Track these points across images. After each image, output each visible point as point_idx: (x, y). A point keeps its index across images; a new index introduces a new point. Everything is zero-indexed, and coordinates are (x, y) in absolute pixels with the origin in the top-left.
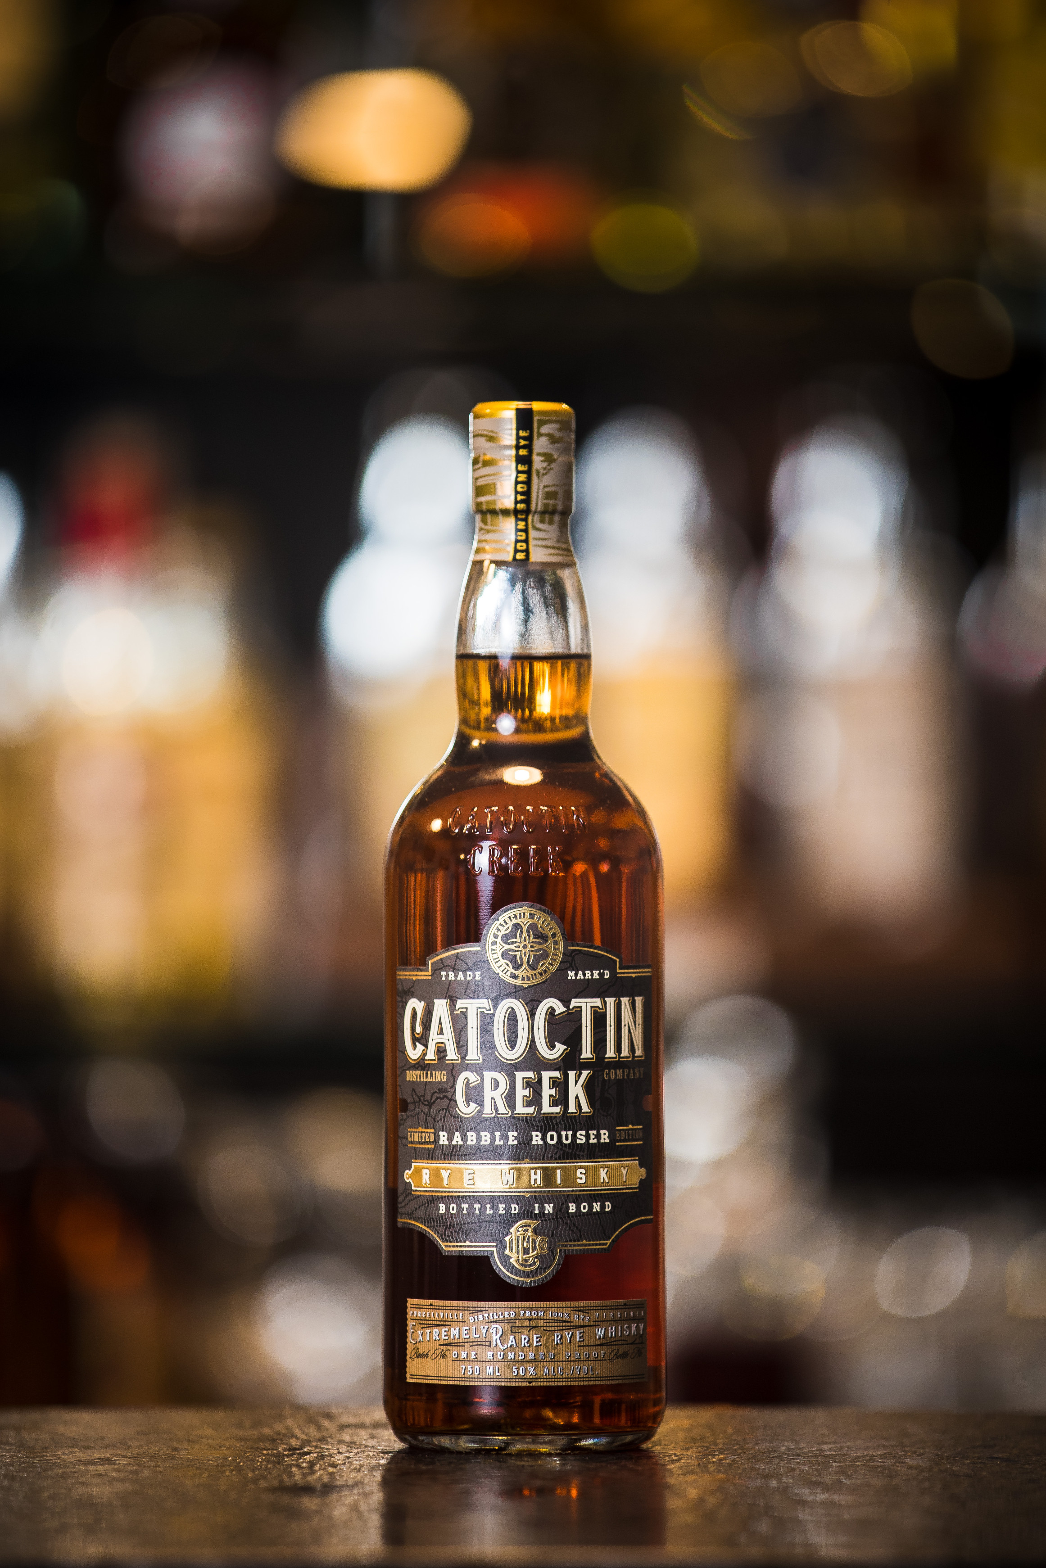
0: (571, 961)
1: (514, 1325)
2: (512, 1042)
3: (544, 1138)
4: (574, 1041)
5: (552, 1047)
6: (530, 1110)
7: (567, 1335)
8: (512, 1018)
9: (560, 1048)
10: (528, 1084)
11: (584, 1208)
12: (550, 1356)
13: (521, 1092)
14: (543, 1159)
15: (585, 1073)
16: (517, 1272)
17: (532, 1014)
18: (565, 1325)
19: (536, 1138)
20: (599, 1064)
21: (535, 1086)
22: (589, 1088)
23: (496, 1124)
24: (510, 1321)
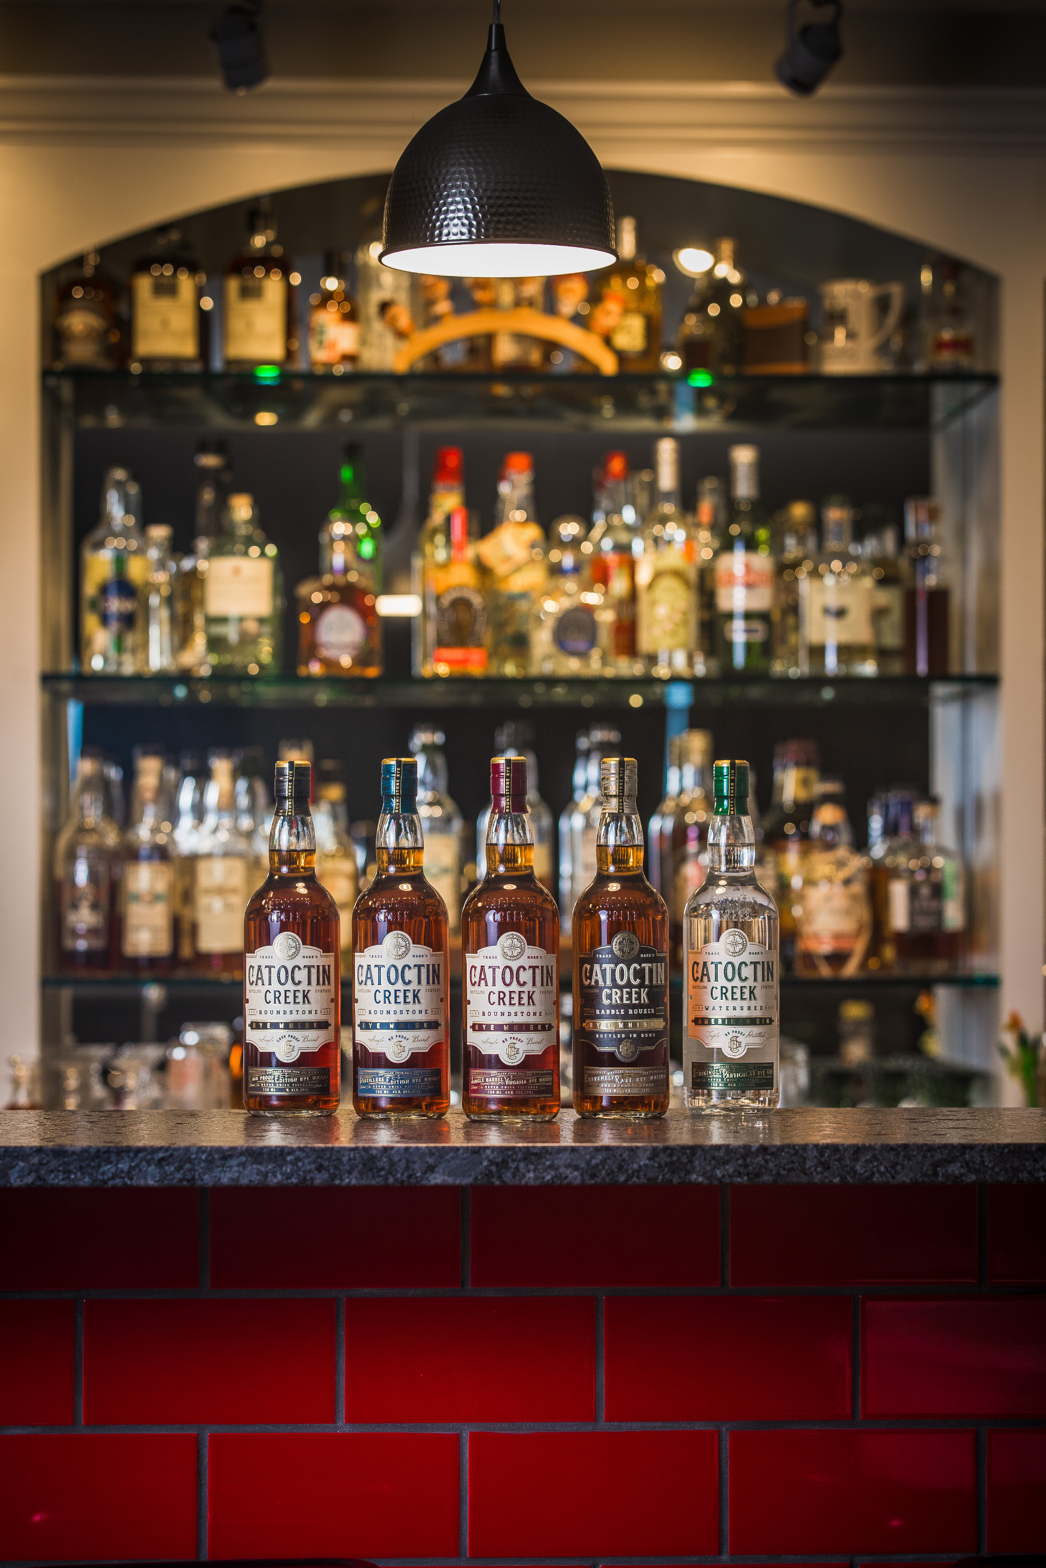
0: (642, 951)
1: (623, 1076)
2: (622, 979)
3: (633, 1012)
4: (643, 979)
5: (635, 980)
6: (629, 1002)
7: (641, 1079)
8: (622, 971)
9: (638, 981)
10: (627, 993)
11: (646, 1035)
12: (635, 1085)
13: (625, 996)
14: (633, 1019)
15: (646, 989)
16: (624, 1057)
17: (629, 969)
18: (640, 1075)
19: (631, 1012)
20: (651, 987)
21: (630, 994)
22: (648, 994)
23: (616, 1007)
24: (622, 1074)
